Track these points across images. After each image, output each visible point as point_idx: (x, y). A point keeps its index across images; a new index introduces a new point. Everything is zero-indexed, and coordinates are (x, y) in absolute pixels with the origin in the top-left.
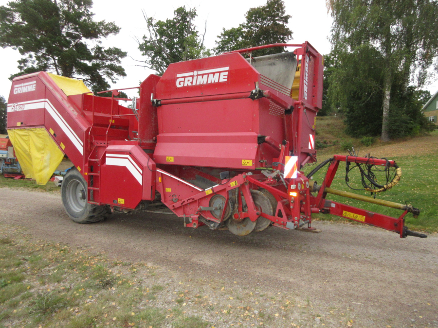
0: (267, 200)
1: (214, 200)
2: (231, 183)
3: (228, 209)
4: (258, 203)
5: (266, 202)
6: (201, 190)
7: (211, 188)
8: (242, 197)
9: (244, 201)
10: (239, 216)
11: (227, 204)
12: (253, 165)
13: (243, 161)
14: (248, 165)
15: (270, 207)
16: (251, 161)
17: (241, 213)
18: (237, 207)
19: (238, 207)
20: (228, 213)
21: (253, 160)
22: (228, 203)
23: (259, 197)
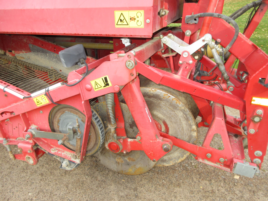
0: (183, 111)
1: (58, 116)
2: (93, 83)
3: (92, 134)
4: (160, 115)
5: (180, 114)
6: (21, 97)
7: (43, 91)
8: (123, 105)
9: (127, 114)
10: (121, 147)
11: (90, 125)
12: (146, 24)
13: (117, 14)
14: (133, 25)
15: (190, 126)
16: (142, 12)
17: (125, 141)
18: (113, 130)
19: (116, 129)
20: (96, 144)
21: (147, 11)
22: (92, 123)
23: (162, 103)
